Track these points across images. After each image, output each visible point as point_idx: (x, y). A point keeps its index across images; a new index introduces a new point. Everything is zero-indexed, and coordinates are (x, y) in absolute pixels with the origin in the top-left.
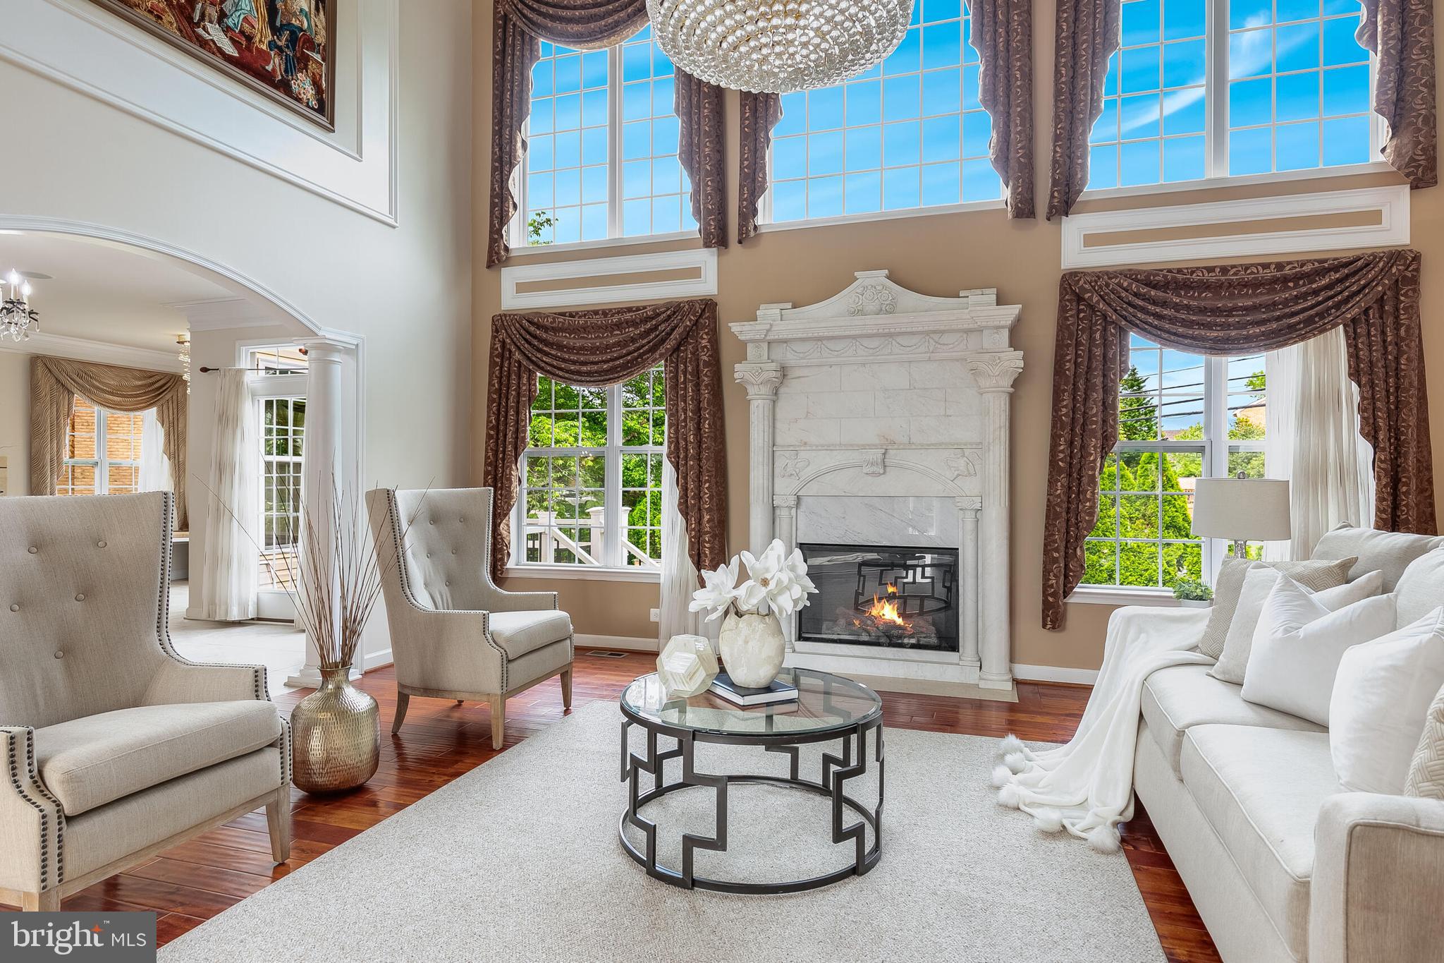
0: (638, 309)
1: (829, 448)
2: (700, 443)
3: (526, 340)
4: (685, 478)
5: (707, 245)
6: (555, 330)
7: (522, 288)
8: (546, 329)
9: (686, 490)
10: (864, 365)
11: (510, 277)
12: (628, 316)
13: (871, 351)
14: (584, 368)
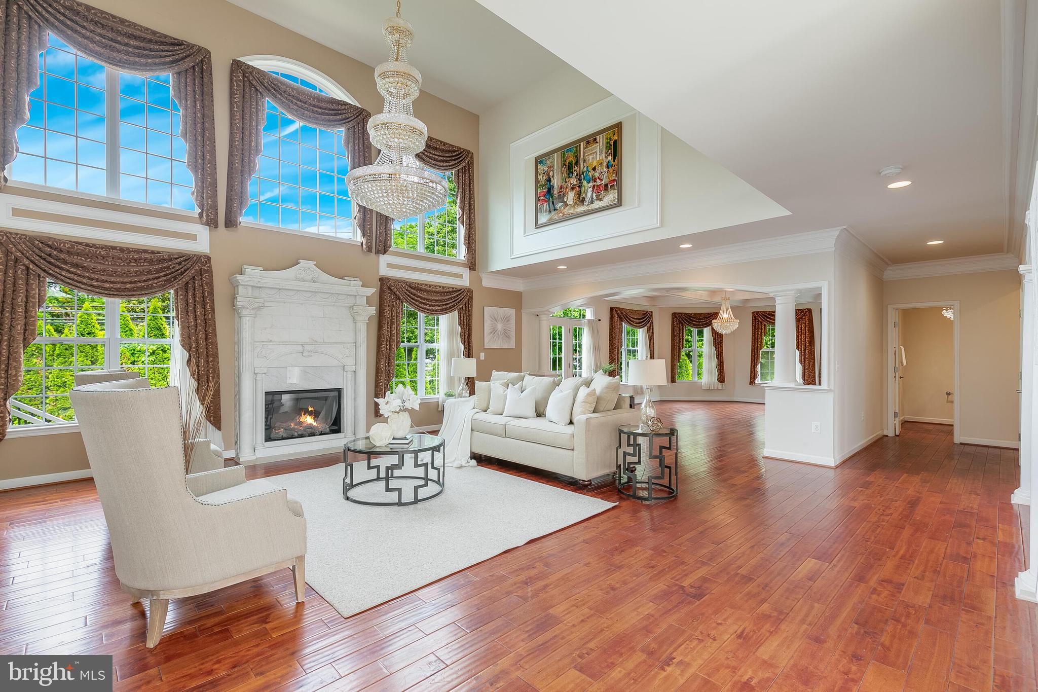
1: (284, 343)
4: (197, 359)
6: (73, 254)
7: (18, 213)
8: (63, 252)
9: (198, 366)
10: (302, 304)
13: (307, 298)
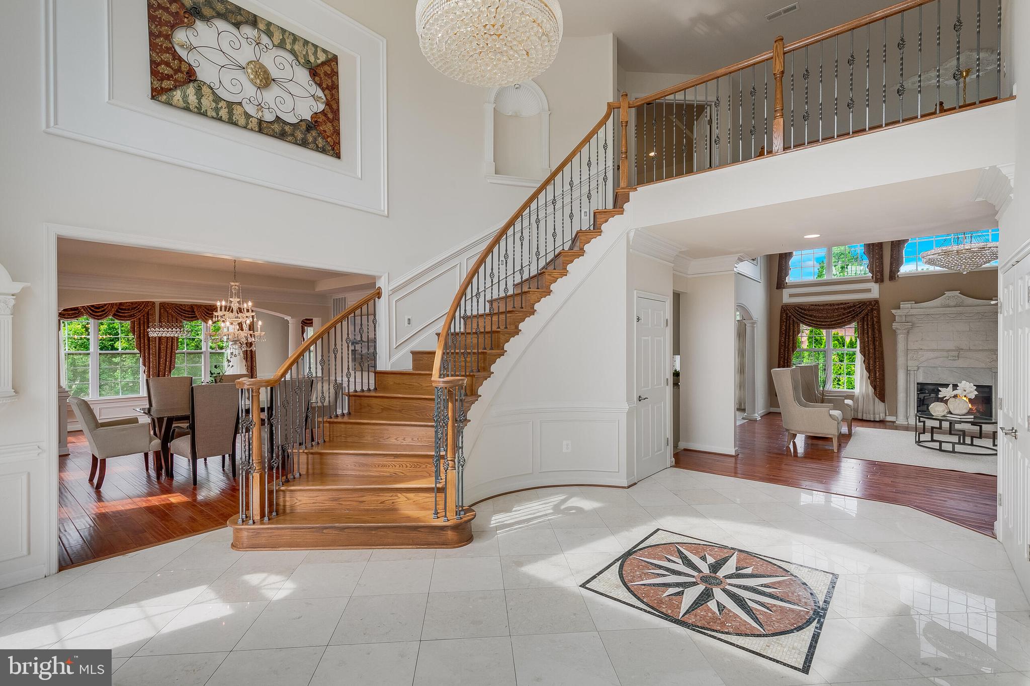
0: (846, 304)
1: (933, 350)
2: (875, 348)
3: (798, 314)
4: (869, 360)
5: (876, 282)
6: (809, 310)
7: (791, 296)
8: (805, 310)
9: (869, 364)
10: (949, 323)
11: (786, 292)
12: (842, 306)
13: (952, 318)
14: (823, 323)
